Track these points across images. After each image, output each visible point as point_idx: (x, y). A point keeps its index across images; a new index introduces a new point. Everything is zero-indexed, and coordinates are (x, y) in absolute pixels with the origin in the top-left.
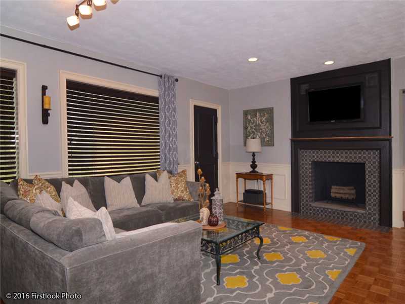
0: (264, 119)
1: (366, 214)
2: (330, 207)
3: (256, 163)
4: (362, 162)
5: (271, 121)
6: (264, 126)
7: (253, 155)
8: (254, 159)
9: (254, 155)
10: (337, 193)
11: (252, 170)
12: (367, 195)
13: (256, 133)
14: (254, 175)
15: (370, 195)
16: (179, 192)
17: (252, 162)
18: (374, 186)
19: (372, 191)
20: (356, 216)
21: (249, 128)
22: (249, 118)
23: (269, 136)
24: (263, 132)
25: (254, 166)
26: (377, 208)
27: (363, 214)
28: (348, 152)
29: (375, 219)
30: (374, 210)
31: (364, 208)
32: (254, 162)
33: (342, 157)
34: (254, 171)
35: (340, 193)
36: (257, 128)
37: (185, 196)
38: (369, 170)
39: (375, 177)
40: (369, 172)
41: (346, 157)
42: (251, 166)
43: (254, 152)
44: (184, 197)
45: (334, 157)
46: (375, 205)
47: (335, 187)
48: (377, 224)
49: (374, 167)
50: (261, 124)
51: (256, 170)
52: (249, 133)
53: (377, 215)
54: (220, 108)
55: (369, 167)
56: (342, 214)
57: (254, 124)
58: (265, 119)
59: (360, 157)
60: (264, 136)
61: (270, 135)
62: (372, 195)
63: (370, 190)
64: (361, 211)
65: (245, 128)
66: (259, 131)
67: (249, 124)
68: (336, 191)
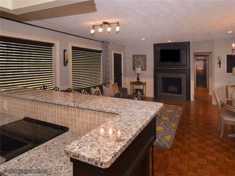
0: (142, 59)
1: (182, 96)
4: (180, 78)
5: (145, 60)
8: (138, 76)
10: (171, 89)
12: (182, 90)
13: (138, 65)
14: (138, 83)
18: (185, 86)
20: (178, 98)
22: (135, 58)
24: (142, 64)
25: (138, 79)
28: (176, 74)
29: (185, 98)
30: (185, 95)
31: (181, 94)
32: (138, 77)
34: (138, 81)
43: (138, 73)
49: (185, 80)
50: (141, 61)
52: (136, 65)
54: (123, 54)
55: (183, 80)
56: (174, 97)
57: (138, 61)
59: (180, 76)
60: (142, 66)
61: (145, 66)
62: (184, 90)
63: (183, 88)
64: (180, 96)
65: (134, 62)
66: (140, 64)
67: (135, 61)
68: (170, 88)
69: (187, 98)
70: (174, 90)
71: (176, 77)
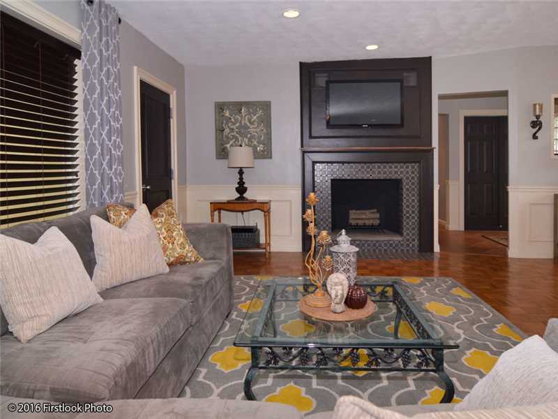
0: (255, 117)
1: (403, 240)
2: (358, 238)
3: (245, 186)
4: (399, 178)
5: (267, 121)
6: (256, 128)
7: (239, 173)
8: (241, 179)
9: (241, 173)
10: (359, 219)
11: (239, 195)
12: (405, 218)
13: (240, 138)
14: (241, 202)
15: (408, 218)
16: (178, 249)
17: (238, 183)
18: (413, 207)
19: (410, 212)
20: (391, 245)
21: (227, 130)
22: (227, 114)
23: (264, 144)
24: (253, 137)
25: (241, 189)
26: (416, 231)
27: (399, 242)
28: (382, 167)
29: (413, 246)
30: (413, 235)
31: (401, 234)
32: (241, 183)
33: (374, 172)
34: (241, 198)
35: (362, 219)
36: (243, 131)
37: (189, 255)
38: (407, 187)
39: (413, 195)
40: (407, 190)
41: (379, 173)
42: (238, 190)
43: (241, 168)
44: (186, 256)
45: (363, 173)
46: (413, 229)
47: (354, 211)
48: (416, 250)
49: (413, 184)
50: (249, 124)
51: (244, 195)
52: (228, 138)
53: (416, 241)
55: (407, 184)
56: (374, 245)
57: (237, 125)
58: (258, 118)
59: (396, 172)
60: (256, 143)
61: (266, 142)
62: (410, 217)
63: (408, 212)
64: (397, 238)
65: (220, 130)
66: (246, 137)
67: (227, 123)
68: (355, 216)
69: (420, 246)
70: (367, 223)
71: (382, 177)
